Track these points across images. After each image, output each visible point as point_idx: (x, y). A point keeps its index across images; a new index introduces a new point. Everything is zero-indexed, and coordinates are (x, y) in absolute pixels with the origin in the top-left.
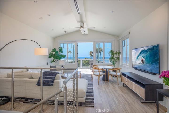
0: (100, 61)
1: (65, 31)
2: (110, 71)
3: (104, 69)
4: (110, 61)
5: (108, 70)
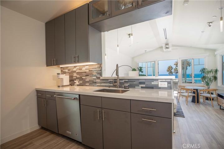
0: (187, 81)
1: (145, 51)
2: (202, 92)
3: (194, 89)
4: (202, 81)
5: (199, 91)
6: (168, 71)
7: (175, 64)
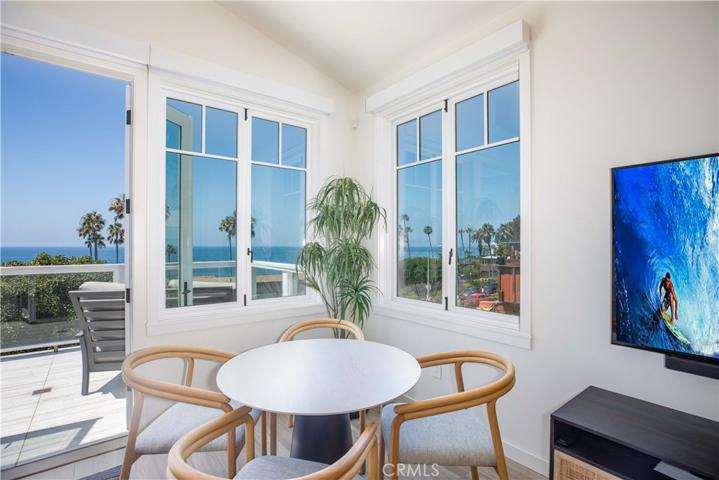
6: (82, 233)
7: (111, 209)
